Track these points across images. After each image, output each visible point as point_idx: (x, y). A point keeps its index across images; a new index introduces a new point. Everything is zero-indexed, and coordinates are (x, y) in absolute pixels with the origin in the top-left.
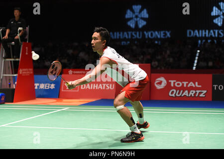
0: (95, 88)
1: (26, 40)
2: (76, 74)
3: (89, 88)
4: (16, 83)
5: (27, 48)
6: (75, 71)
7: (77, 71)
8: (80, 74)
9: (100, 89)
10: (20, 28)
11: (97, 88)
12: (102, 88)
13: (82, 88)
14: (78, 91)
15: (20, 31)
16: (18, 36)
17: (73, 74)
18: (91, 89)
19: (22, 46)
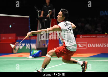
0: (97, 46)
1: (54, 17)
2: (85, 38)
3: (93, 46)
4: (48, 44)
5: (54, 22)
6: (84, 36)
7: (85, 36)
8: (87, 38)
9: (100, 47)
10: (50, 10)
11: (98, 46)
12: (101, 46)
13: (89, 46)
14: (86, 48)
15: (50, 12)
16: (49, 15)
17: (83, 37)
18: (94, 47)
19: (51, 21)
